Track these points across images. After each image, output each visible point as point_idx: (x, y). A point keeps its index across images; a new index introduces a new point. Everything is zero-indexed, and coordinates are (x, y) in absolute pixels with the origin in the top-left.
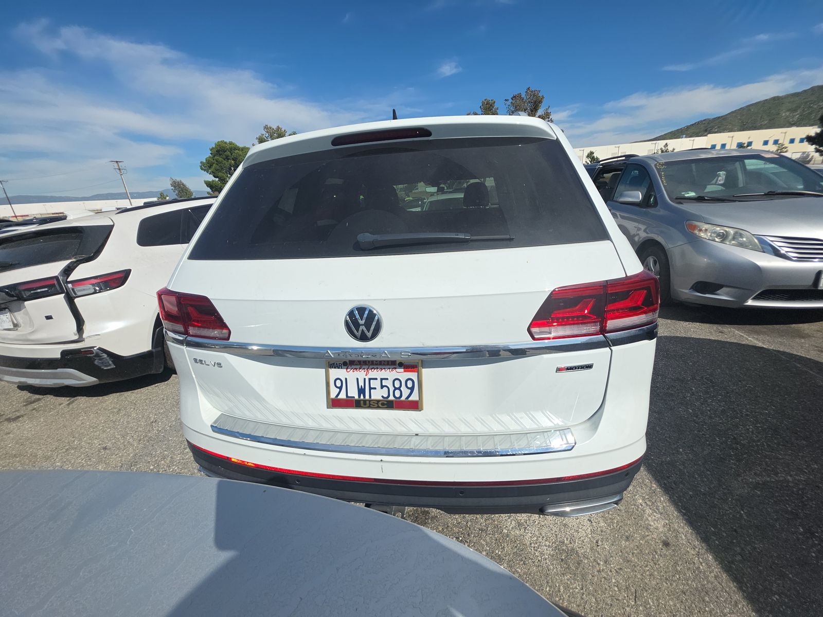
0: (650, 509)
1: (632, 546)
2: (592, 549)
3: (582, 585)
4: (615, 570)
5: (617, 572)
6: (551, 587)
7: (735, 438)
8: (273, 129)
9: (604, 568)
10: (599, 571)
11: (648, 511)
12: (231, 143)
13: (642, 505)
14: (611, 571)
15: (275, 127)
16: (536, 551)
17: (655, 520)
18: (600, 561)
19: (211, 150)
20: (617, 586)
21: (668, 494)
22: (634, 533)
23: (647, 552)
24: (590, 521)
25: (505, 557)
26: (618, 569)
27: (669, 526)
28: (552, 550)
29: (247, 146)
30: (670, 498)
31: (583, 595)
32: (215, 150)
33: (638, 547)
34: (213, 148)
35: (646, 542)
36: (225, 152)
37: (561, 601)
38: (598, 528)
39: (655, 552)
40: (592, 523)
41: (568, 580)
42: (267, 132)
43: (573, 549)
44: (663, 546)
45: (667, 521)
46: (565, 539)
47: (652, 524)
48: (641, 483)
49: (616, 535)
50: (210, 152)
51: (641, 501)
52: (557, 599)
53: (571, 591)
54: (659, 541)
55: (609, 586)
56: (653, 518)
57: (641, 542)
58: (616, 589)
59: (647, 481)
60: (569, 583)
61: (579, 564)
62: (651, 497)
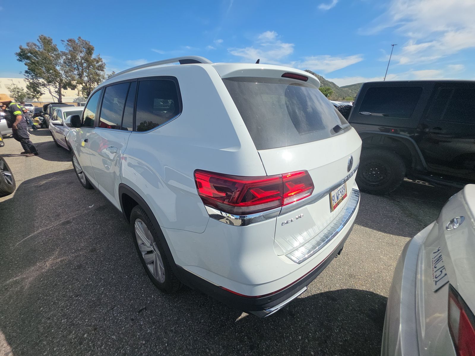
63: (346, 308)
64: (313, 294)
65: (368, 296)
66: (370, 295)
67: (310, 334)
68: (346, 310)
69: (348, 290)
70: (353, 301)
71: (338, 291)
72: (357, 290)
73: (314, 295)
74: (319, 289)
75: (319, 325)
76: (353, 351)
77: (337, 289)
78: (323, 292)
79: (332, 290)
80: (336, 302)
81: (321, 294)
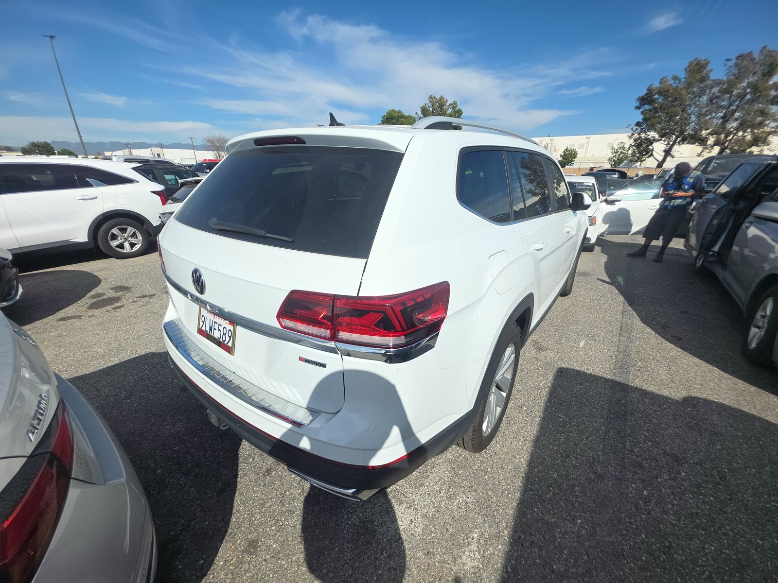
0: (478, 546)
1: (424, 561)
2: (389, 540)
3: (353, 558)
4: (390, 567)
5: (390, 569)
6: (330, 543)
7: (669, 547)
8: (436, 99)
9: (383, 559)
10: (376, 558)
11: (474, 547)
12: (399, 112)
13: (473, 539)
14: (385, 565)
15: (438, 97)
16: (347, 514)
17: (471, 557)
18: (386, 553)
19: (382, 118)
20: (378, 578)
21: (512, 547)
22: (439, 554)
23: (433, 574)
24: (412, 521)
25: (322, 504)
26: (393, 568)
27: (477, 571)
28: (359, 521)
29: (411, 115)
30: (510, 551)
31: (346, 564)
32: (385, 118)
33: (428, 565)
34: (384, 116)
35: (441, 566)
36: (392, 120)
37: (327, 556)
38: (411, 530)
39: (440, 579)
40: (411, 524)
41: (348, 547)
42: (431, 102)
43: (375, 531)
44: (453, 579)
45: (481, 566)
46: (377, 521)
47: (465, 559)
48: (495, 522)
49: (421, 545)
50: (382, 119)
51: (476, 536)
52: (326, 553)
53: (341, 555)
54: (453, 575)
55: (372, 573)
56: (472, 555)
57: (437, 564)
58: (375, 578)
59: (505, 524)
60: (346, 549)
61: (367, 543)
62: (490, 539)
63: (202, 506)
64: (240, 465)
65: (202, 558)
66: (202, 564)
67: (193, 450)
68: (199, 505)
69: (227, 523)
70: (207, 523)
71: (232, 505)
72: (221, 542)
73: (237, 466)
74: (245, 475)
75: (197, 461)
76: (152, 492)
77: (235, 504)
78: (238, 480)
79: (237, 494)
80: (216, 495)
81: (236, 476)
